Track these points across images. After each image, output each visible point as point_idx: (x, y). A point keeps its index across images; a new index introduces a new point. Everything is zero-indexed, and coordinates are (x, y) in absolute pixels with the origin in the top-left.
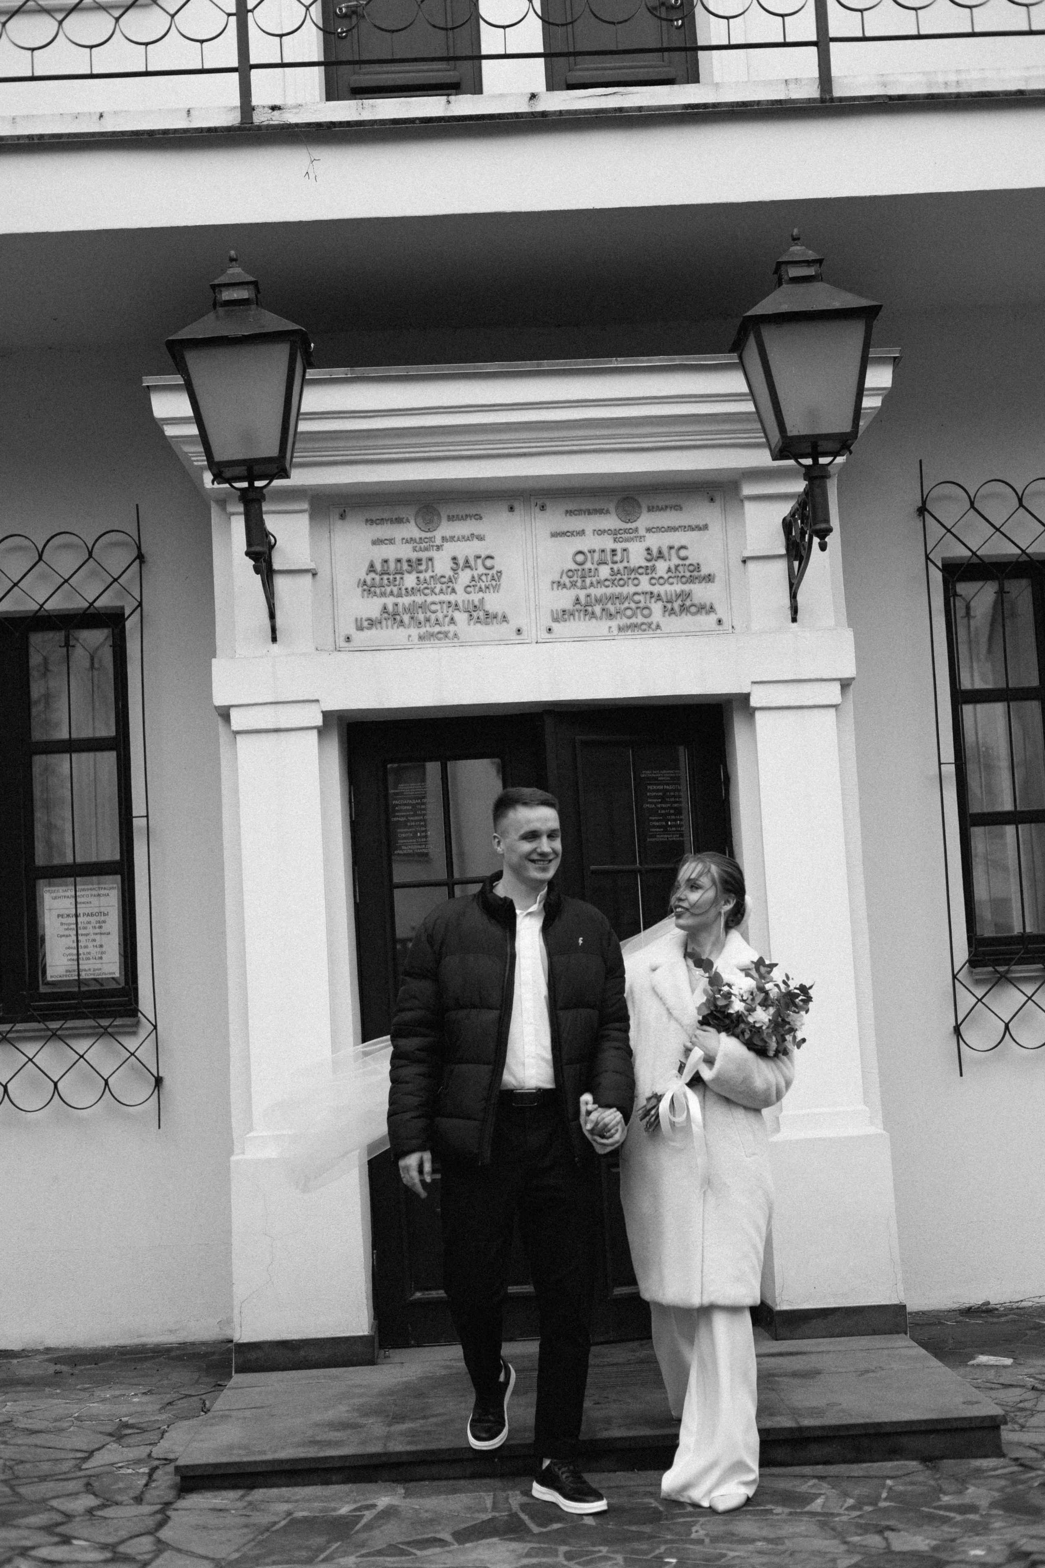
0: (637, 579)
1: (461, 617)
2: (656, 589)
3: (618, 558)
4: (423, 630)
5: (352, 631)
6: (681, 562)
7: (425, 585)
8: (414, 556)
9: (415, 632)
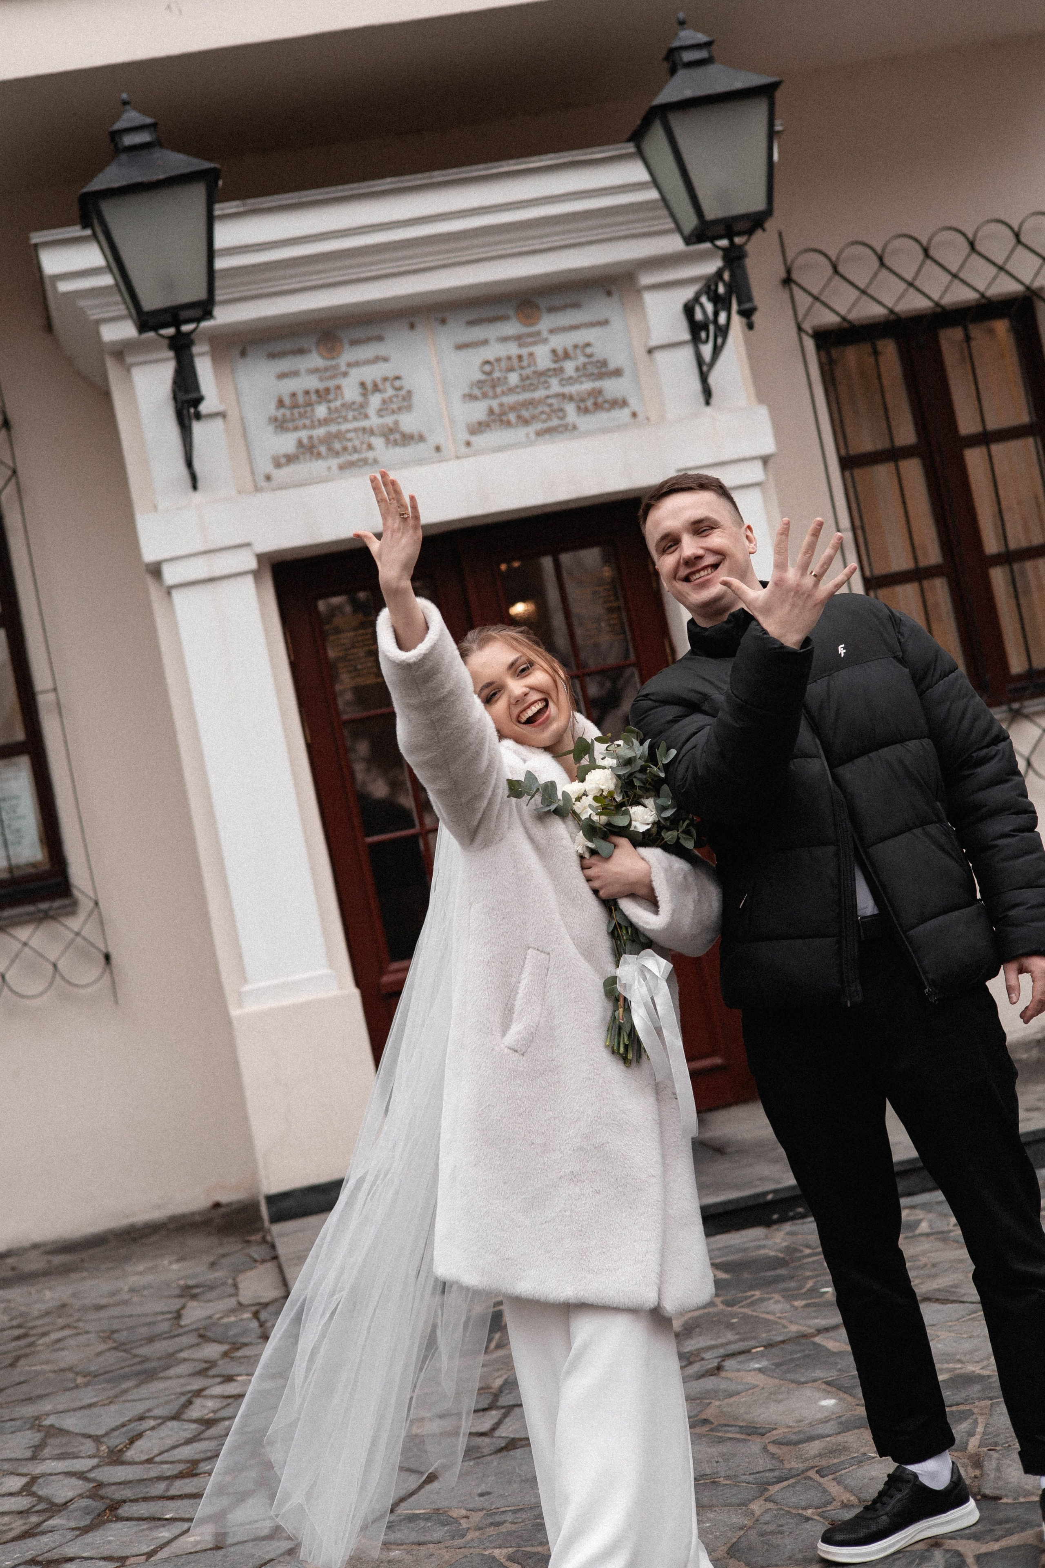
0: (546, 382)
1: (378, 442)
2: (567, 390)
3: (525, 363)
4: (341, 460)
5: (269, 468)
6: (586, 360)
7: (336, 415)
8: (321, 386)
9: (334, 463)
